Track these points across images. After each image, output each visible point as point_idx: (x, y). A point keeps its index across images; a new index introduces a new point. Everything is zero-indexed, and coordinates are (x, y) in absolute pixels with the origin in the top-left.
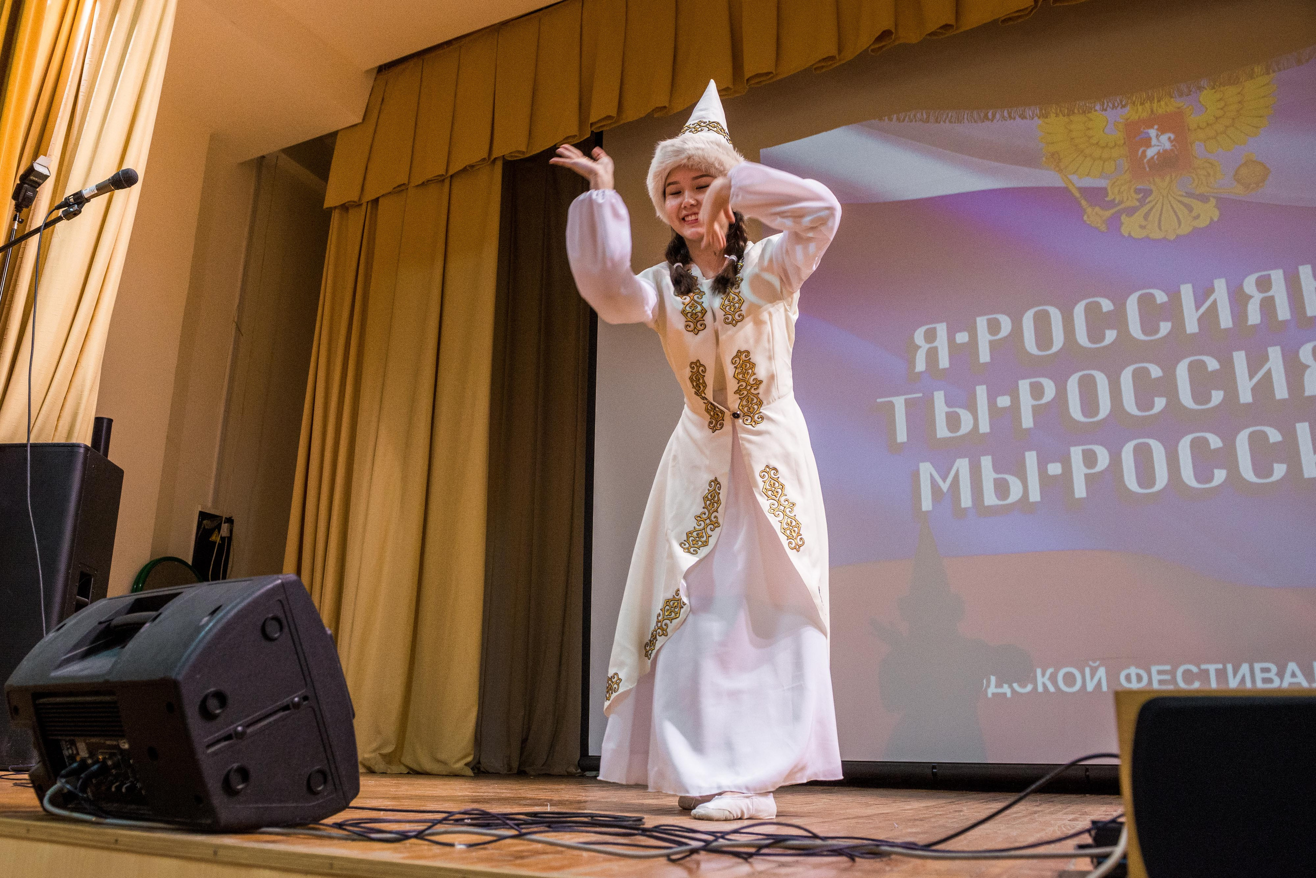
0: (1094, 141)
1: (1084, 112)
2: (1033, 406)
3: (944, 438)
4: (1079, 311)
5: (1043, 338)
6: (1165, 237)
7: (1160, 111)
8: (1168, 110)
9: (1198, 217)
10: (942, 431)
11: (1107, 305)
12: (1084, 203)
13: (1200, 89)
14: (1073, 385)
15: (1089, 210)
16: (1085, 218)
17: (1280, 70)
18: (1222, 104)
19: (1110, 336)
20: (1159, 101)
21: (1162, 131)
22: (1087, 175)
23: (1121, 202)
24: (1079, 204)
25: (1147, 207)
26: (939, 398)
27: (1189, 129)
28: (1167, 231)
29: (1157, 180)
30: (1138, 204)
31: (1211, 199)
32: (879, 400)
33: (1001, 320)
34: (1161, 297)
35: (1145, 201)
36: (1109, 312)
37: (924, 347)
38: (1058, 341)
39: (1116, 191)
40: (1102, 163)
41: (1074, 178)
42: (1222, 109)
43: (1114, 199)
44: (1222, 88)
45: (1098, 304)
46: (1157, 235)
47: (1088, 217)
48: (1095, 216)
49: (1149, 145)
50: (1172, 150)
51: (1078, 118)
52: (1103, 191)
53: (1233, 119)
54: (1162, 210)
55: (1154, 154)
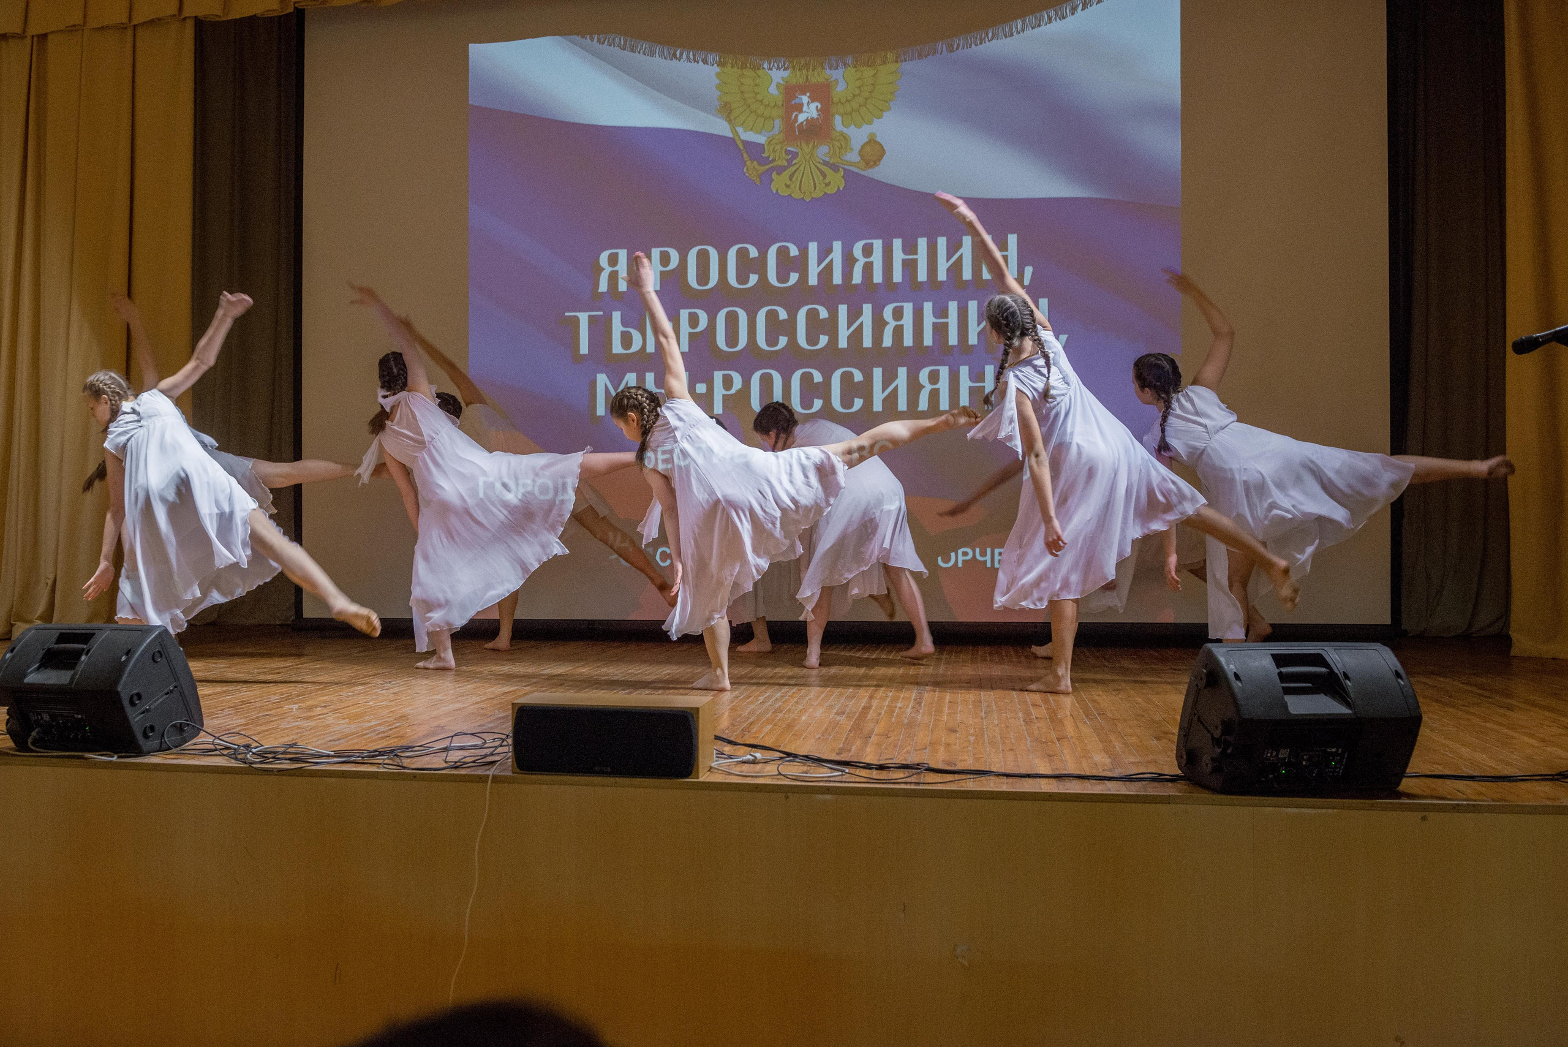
0: (759, 97)
1: (754, 67)
2: (690, 334)
3: (617, 354)
4: (732, 253)
5: (703, 275)
6: (803, 199)
7: (813, 80)
8: (819, 81)
9: (830, 183)
10: (617, 348)
11: (753, 252)
12: (745, 155)
13: (845, 64)
14: (721, 317)
15: (748, 163)
16: (745, 170)
17: (906, 61)
18: (859, 83)
19: (753, 279)
20: (813, 70)
21: (813, 99)
22: (751, 130)
23: (774, 160)
24: (743, 156)
25: (793, 168)
26: (617, 316)
27: (833, 102)
28: (805, 193)
29: (804, 145)
30: (786, 164)
31: (841, 169)
32: (567, 314)
33: (671, 253)
34: (794, 251)
35: (792, 161)
36: (755, 258)
37: (608, 270)
38: (714, 279)
39: (772, 148)
40: (763, 120)
41: (740, 130)
42: (859, 88)
43: (769, 157)
44: (862, 69)
45: (747, 249)
46: (797, 195)
47: (747, 169)
48: (753, 169)
49: (801, 111)
50: (817, 118)
51: (748, 72)
52: (761, 147)
53: (866, 99)
54: (803, 174)
55: (802, 120)
